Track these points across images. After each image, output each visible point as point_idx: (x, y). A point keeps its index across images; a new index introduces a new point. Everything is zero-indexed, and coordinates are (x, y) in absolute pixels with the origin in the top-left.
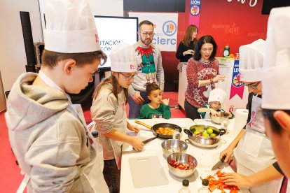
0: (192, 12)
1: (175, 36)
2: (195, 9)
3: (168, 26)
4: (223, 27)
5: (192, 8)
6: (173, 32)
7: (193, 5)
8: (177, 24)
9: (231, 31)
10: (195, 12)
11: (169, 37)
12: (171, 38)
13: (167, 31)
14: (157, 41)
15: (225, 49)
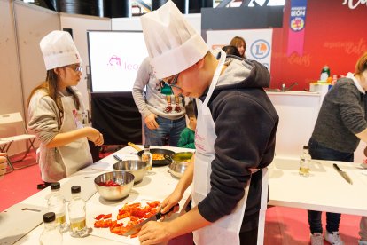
0: (294, 27)
1: (268, 60)
2: (297, 22)
3: (258, 47)
4: (343, 45)
5: (293, 22)
6: (264, 55)
7: (294, 18)
8: (270, 43)
10: (298, 27)
13: (257, 53)
15: (323, 71)
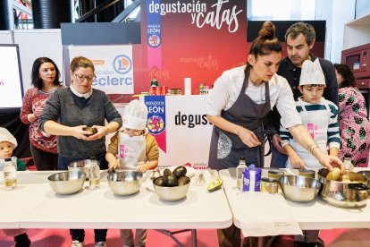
0: (151, 43)
1: (131, 74)
3: (120, 62)
5: (150, 38)
6: (127, 69)
7: (151, 35)
9: (207, 65)
10: (155, 43)
11: (122, 76)
12: (125, 76)
13: (120, 68)
14: (106, 81)
